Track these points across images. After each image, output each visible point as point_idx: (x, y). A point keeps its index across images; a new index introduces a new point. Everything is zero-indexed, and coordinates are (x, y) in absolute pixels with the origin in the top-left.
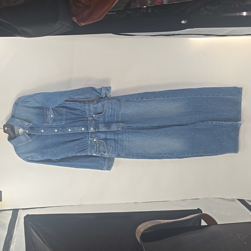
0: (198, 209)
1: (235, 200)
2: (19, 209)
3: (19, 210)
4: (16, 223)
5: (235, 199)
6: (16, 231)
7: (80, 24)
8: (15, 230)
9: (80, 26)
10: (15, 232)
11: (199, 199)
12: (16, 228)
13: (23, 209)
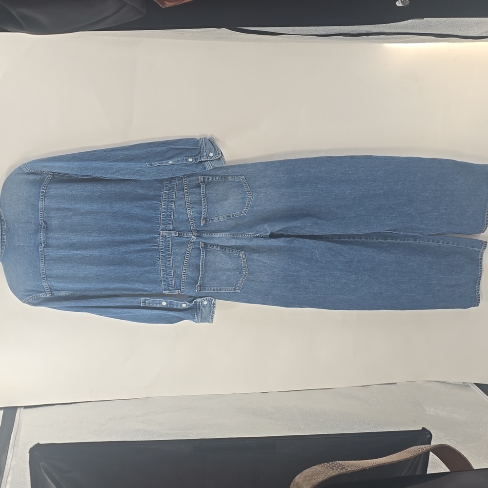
0: (424, 429)
1: (470, 385)
2: (17, 407)
3: (18, 410)
4: (10, 439)
5: (471, 383)
6: (11, 458)
7: (163, 4)
8: (10, 455)
9: (163, 7)
10: (8, 461)
11: (396, 383)
12: (12, 450)
13: (26, 407)
